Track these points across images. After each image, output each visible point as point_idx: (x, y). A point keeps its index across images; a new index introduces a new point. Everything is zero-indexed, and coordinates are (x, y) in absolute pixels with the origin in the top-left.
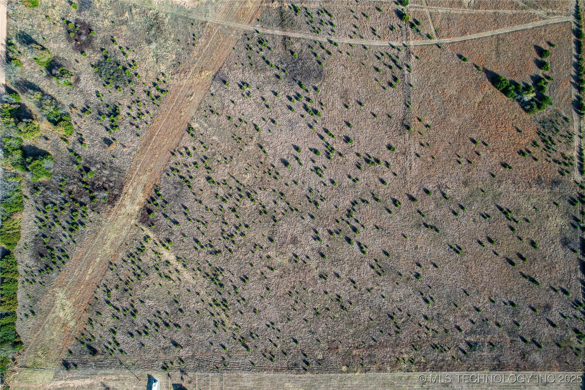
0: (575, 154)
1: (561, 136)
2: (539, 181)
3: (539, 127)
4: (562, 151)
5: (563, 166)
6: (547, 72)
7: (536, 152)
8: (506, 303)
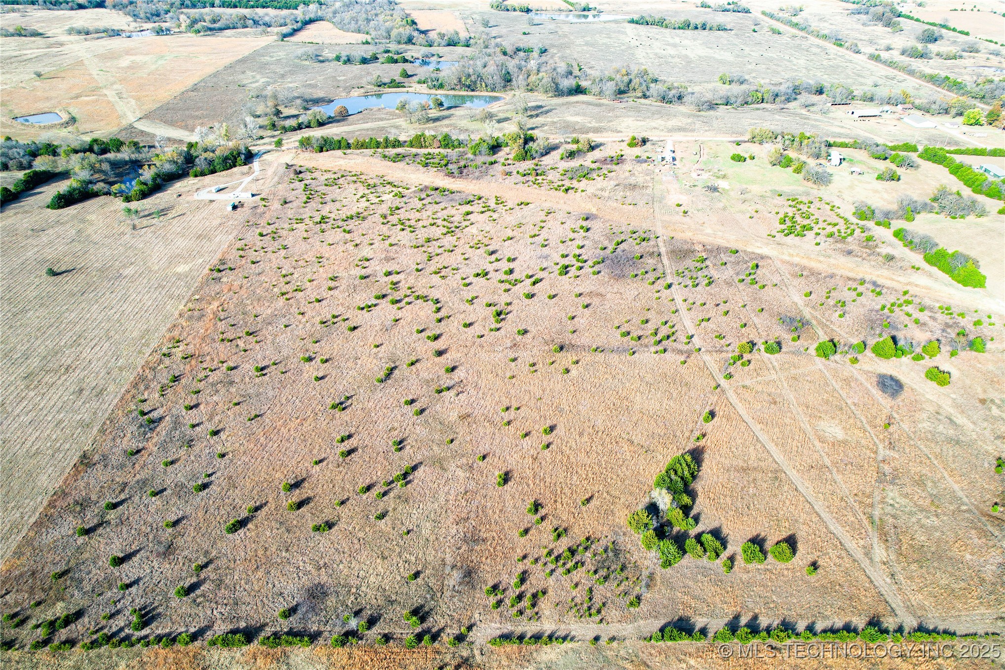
0: (547, 626)
1: (591, 590)
2: (473, 539)
3: (603, 542)
4: (551, 592)
5: (512, 594)
6: (742, 562)
7: (544, 535)
8: (209, 476)
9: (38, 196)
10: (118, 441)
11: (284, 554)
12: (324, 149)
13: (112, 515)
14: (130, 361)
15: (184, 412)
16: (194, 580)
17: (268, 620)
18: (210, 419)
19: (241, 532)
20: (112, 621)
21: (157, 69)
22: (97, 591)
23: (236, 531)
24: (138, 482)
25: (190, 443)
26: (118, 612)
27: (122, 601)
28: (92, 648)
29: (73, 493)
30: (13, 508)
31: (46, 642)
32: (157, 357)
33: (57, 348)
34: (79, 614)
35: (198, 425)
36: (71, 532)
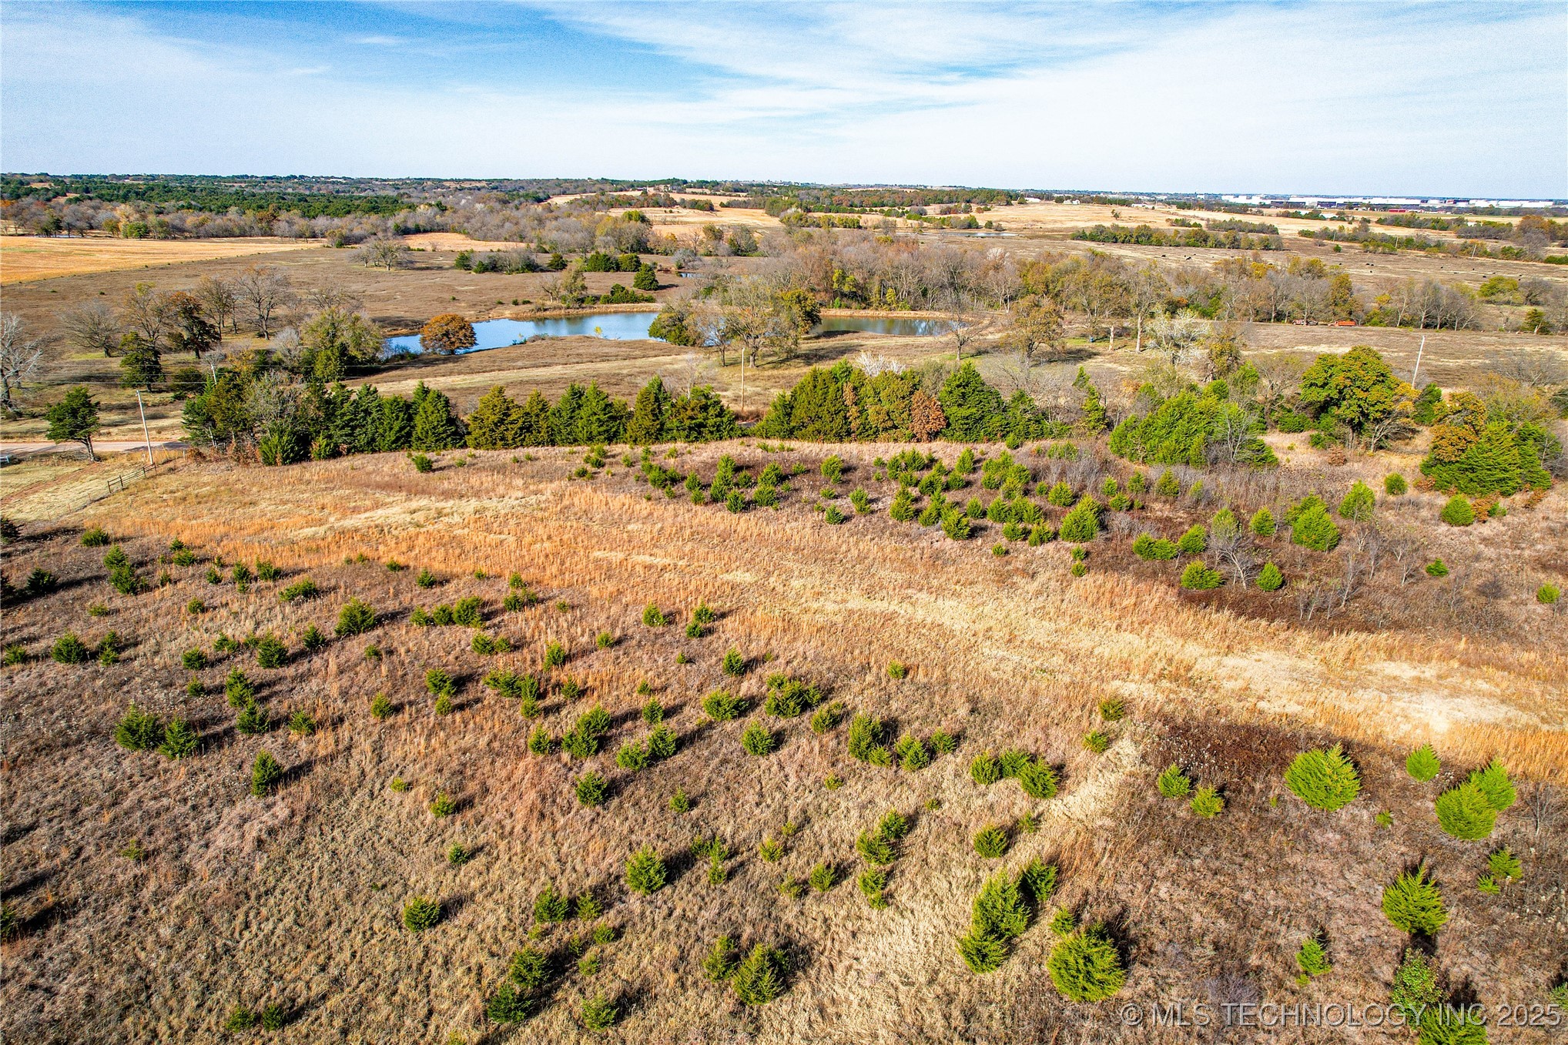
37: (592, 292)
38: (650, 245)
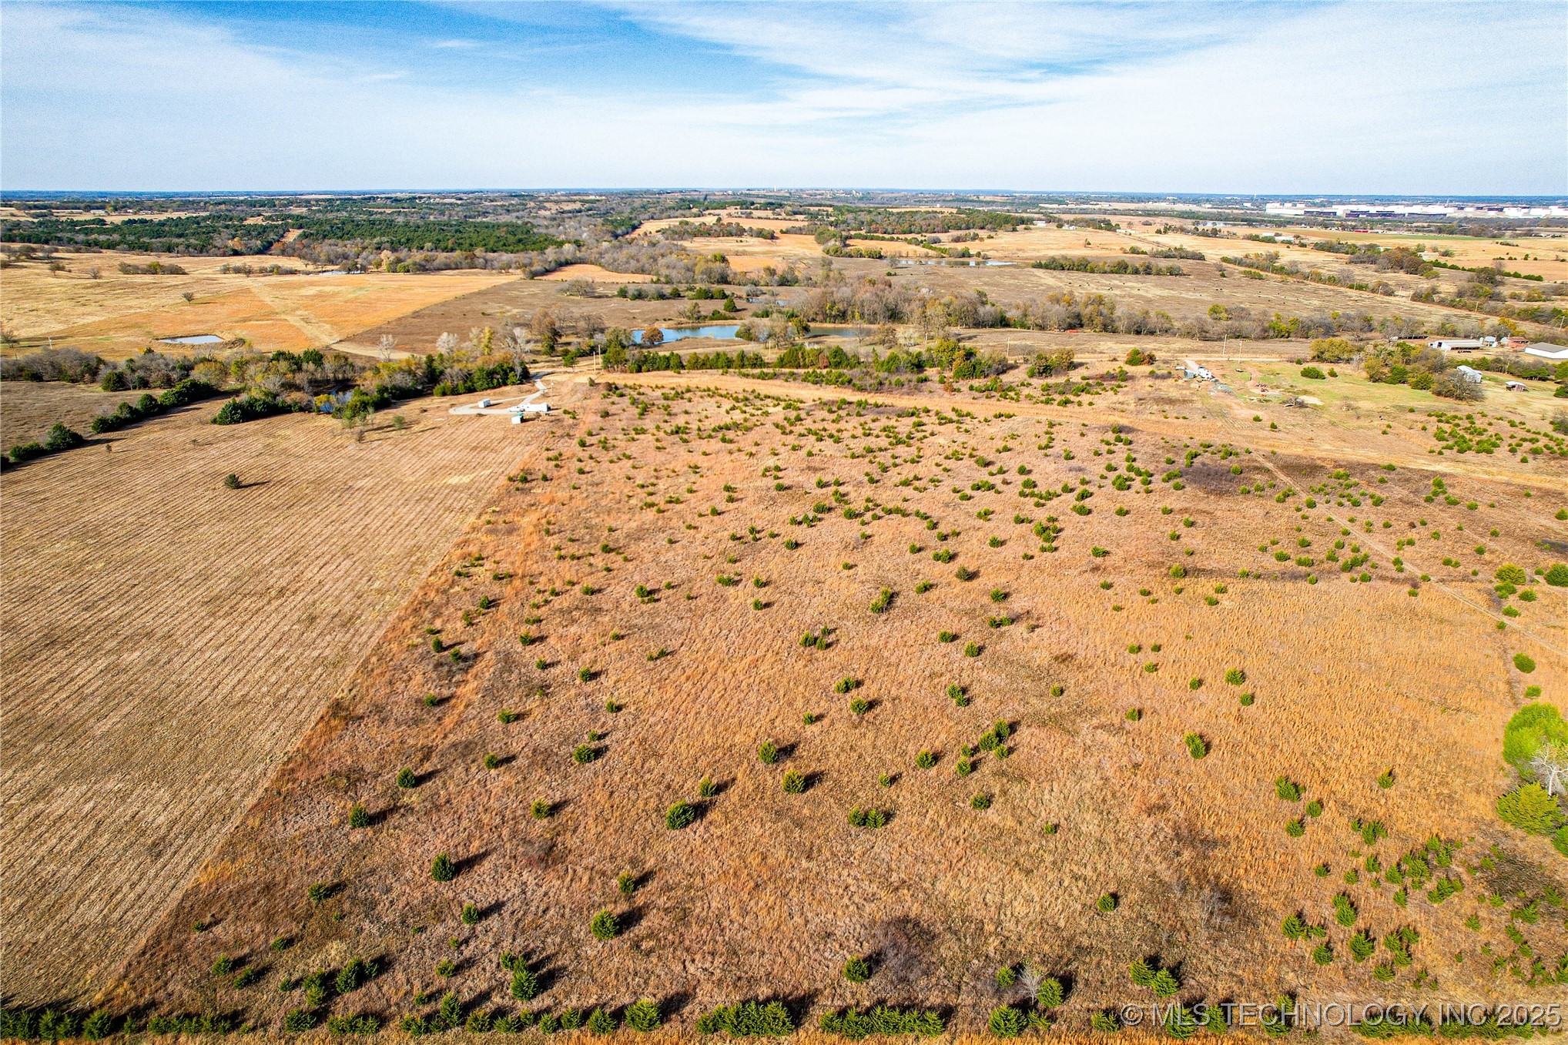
8: (601, 737)
9: (196, 412)
10: (400, 686)
11: (804, 864)
12: (644, 368)
13: (413, 797)
14: (395, 582)
15: (519, 647)
16: (623, 907)
17: (820, 985)
18: (573, 658)
19: (699, 827)
20: (459, 980)
21: (356, 298)
22: (412, 921)
23: (688, 823)
24: (454, 745)
25: (544, 689)
26: (469, 963)
27: (472, 944)
28: (427, 1030)
29: (327, 759)
30: (208, 782)
31: (319, 1016)
32: (447, 575)
33: (257, 567)
34: (383, 964)
35: (552, 665)
36: (334, 821)
37: (703, 313)
38: (729, 279)
